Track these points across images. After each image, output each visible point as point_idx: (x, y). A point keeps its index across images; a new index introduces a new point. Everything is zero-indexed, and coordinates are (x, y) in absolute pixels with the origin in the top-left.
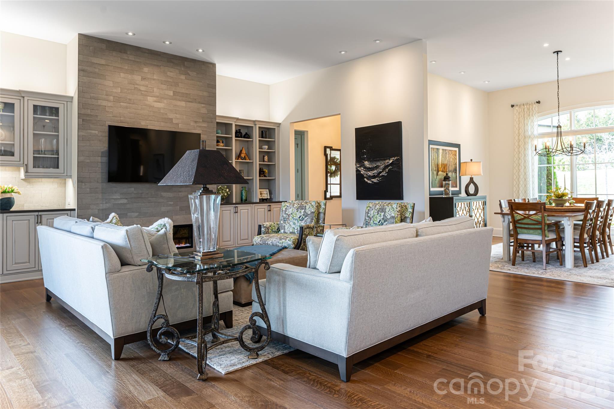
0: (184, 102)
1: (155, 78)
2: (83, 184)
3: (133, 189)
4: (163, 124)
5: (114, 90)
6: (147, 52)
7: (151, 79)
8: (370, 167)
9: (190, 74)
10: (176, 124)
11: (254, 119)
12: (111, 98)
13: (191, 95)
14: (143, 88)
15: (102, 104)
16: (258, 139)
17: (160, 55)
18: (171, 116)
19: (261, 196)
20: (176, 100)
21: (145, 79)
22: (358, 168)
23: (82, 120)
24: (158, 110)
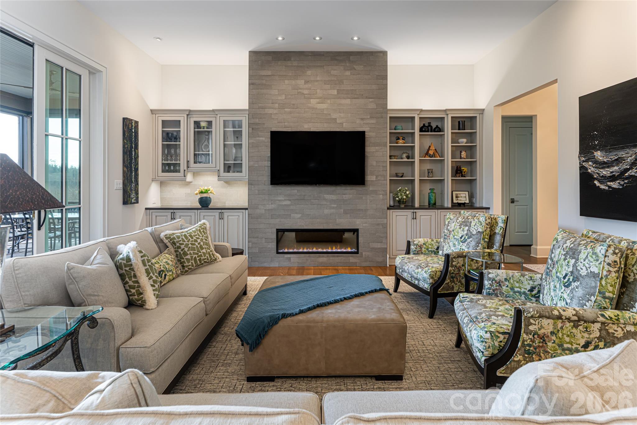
0: (349, 100)
1: (318, 79)
2: (253, 186)
3: (296, 191)
4: (326, 125)
5: (279, 98)
6: (310, 54)
7: (314, 81)
8: (605, 160)
9: (356, 69)
10: (341, 123)
11: (445, 109)
12: (277, 105)
13: (357, 91)
14: (306, 92)
15: (268, 113)
16: (450, 131)
17: (323, 55)
18: (334, 116)
19: (457, 200)
20: (341, 99)
21: (308, 82)
22: (583, 164)
23: (251, 129)
24: (321, 111)
